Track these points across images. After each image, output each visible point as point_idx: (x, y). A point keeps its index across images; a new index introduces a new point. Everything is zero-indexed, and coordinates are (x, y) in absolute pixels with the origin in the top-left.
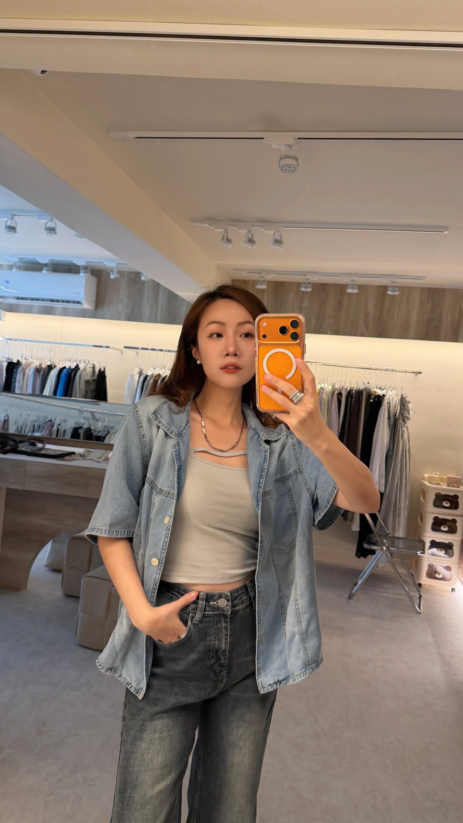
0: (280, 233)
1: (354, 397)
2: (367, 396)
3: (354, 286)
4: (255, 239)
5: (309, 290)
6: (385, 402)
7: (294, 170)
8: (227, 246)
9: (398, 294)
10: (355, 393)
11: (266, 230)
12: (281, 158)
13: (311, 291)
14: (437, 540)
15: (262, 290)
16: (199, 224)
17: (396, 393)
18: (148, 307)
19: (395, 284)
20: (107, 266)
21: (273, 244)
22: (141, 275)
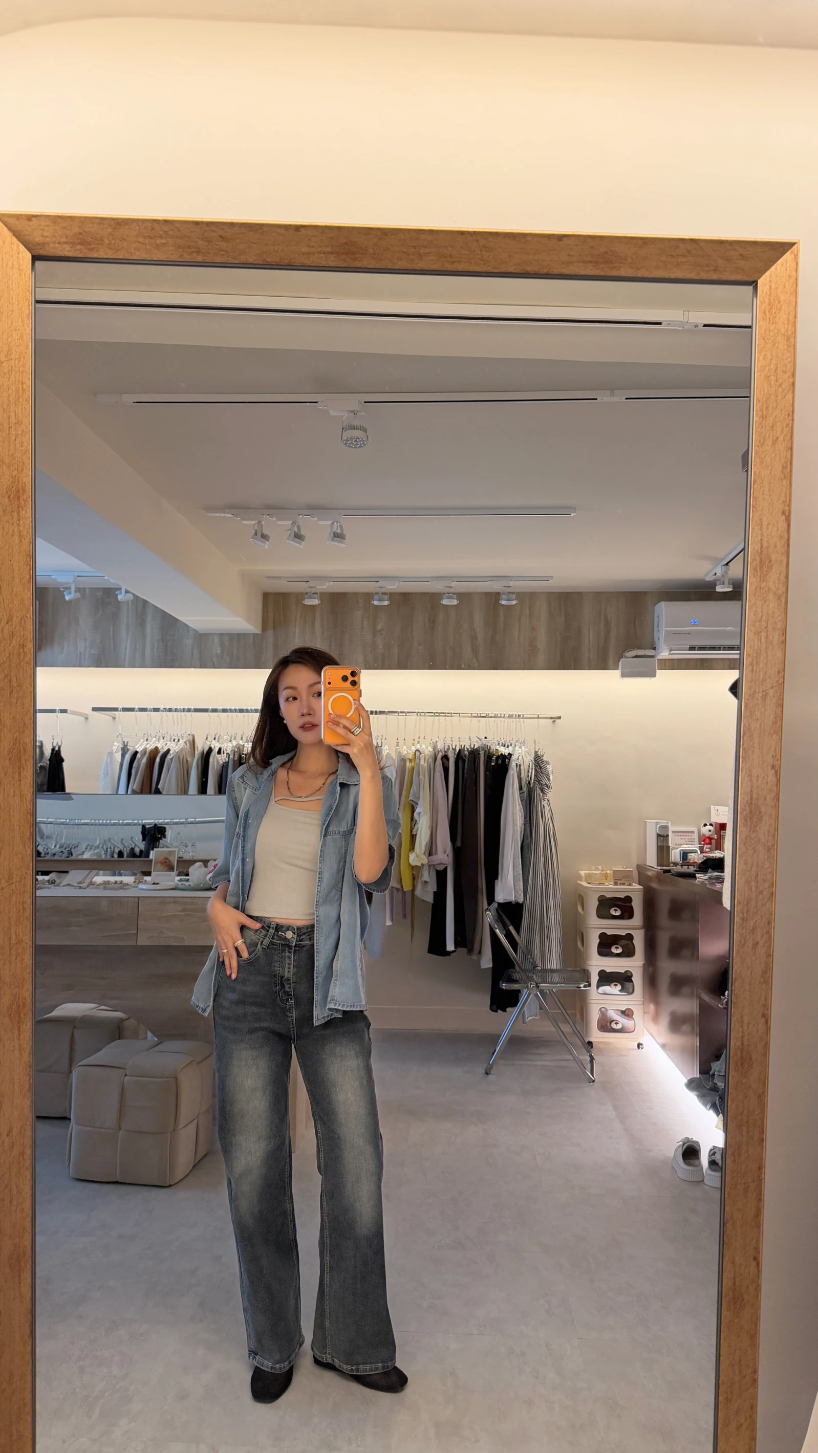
0: (340, 523)
1: (467, 760)
2: (486, 758)
3: (450, 594)
4: (302, 533)
5: (386, 603)
6: (513, 764)
7: (362, 442)
8: (262, 544)
9: (516, 603)
10: (467, 756)
11: (319, 519)
12: (343, 429)
13: (388, 604)
14: (609, 970)
15: (313, 607)
16: (218, 515)
17: (526, 749)
18: (129, 641)
19: (510, 590)
20: (58, 580)
21: (331, 539)
22: (117, 593)
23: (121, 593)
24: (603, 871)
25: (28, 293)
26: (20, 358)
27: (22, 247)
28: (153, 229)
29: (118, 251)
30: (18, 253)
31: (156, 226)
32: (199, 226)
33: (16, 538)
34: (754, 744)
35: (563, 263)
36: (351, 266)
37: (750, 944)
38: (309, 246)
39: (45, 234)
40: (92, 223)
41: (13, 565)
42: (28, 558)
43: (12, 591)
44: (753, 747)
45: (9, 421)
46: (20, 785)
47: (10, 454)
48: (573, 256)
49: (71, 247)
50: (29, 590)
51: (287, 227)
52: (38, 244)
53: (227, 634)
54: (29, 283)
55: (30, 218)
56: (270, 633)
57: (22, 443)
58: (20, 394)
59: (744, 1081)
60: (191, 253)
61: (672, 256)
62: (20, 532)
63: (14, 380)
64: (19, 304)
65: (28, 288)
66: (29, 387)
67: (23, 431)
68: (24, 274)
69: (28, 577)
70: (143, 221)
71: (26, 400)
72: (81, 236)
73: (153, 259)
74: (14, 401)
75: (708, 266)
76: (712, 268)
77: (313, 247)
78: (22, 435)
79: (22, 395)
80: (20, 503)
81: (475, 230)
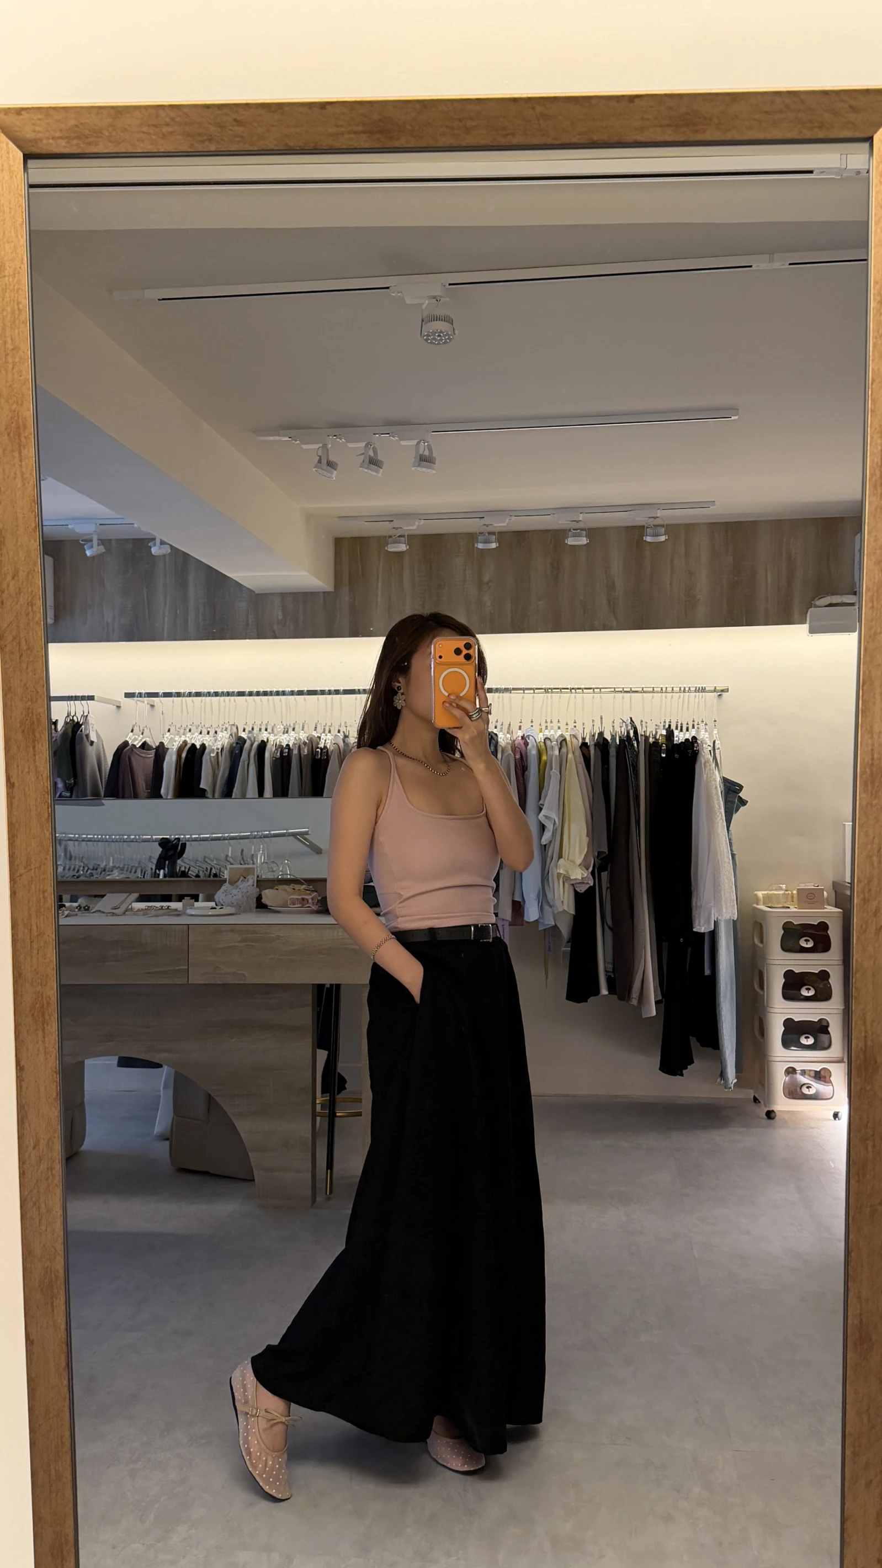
0: (427, 442)
3: (579, 531)
4: (379, 458)
5: (494, 545)
7: (448, 338)
8: (329, 474)
9: (666, 539)
11: (401, 439)
12: (423, 321)
13: (497, 547)
14: (797, 1019)
15: (400, 554)
16: (272, 438)
18: (167, 607)
19: (657, 522)
20: (77, 531)
21: (417, 464)
22: (149, 545)
23: (155, 545)
24: (787, 891)
25: (20, 198)
26: (14, 274)
27: (11, 145)
28: (157, 116)
29: (120, 143)
30: (8, 153)
31: (162, 113)
32: (210, 110)
33: (19, 480)
34: (874, 694)
35: (636, 129)
36: (387, 146)
37: (872, 929)
38: (337, 126)
39: (37, 128)
40: (89, 114)
41: (16, 512)
42: (33, 504)
43: (17, 541)
44: (874, 698)
45: (5, 348)
46: (35, 760)
47: (8, 385)
48: (648, 119)
49: (66, 143)
50: (35, 541)
51: (310, 105)
52: (30, 141)
53: (290, 593)
54: (22, 187)
55: (19, 111)
56: (345, 590)
57: (21, 371)
58: (16, 316)
59: (868, 1088)
60: (202, 142)
61: (767, 113)
62: (23, 473)
63: (8, 299)
64: (10, 212)
65: (20, 193)
66: (26, 307)
67: (21, 358)
68: (16, 176)
69: (34, 525)
70: (147, 107)
71: (23, 323)
72: (77, 129)
73: (160, 151)
74: (9, 324)
75: (811, 122)
76: (816, 124)
77: (341, 126)
78: (20, 363)
79: (18, 316)
80: (21, 441)
81: (529, 96)
